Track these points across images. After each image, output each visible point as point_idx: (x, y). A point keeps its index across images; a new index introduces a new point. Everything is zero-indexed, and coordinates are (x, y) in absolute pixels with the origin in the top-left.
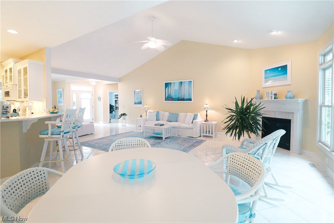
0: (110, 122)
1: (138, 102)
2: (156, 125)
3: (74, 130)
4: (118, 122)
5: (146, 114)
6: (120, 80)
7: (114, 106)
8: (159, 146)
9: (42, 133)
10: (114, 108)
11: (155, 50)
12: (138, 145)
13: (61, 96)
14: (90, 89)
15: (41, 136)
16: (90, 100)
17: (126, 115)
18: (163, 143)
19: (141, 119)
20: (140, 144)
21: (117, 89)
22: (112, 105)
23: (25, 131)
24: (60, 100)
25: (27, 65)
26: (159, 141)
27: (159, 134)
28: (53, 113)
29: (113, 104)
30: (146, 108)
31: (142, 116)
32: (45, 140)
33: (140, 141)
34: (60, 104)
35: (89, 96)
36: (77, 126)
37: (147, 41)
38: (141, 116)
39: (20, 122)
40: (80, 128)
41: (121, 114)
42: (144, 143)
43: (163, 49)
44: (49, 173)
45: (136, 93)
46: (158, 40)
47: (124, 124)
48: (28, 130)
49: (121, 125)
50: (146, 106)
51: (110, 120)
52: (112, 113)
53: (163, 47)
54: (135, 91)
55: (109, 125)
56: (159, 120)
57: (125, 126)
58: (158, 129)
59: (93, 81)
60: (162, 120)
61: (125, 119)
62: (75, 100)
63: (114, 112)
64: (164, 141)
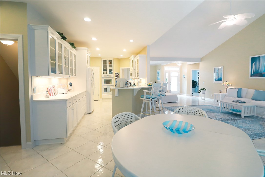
0: (192, 95)
1: (218, 79)
2: (234, 101)
3: (160, 97)
4: (198, 96)
5: (226, 91)
6: (201, 60)
7: (197, 82)
8: (234, 122)
9: (141, 97)
10: (197, 83)
11: (235, 26)
12: (197, 114)
13: (159, 75)
14: (178, 69)
15: (141, 98)
16: (177, 77)
17: (206, 90)
18: (241, 121)
19: (219, 95)
20: (199, 114)
21: (199, 68)
22: (196, 82)
23: (135, 95)
24: (159, 78)
25: (138, 58)
26: (236, 118)
27: (237, 111)
28: (149, 85)
29: (197, 80)
30: (226, 85)
31: (222, 91)
32: (143, 101)
33: (199, 111)
34: (159, 80)
35: (177, 74)
36: (161, 95)
37: (225, 20)
38: (220, 92)
39: (133, 90)
40: (164, 96)
41: (201, 89)
42: (202, 113)
43: (246, 22)
44: (135, 117)
45: (216, 70)
46: (236, 16)
47: (203, 98)
48: (136, 94)
49: (201, 98)
50: (226, 82)
51: (192, 93)
52: (195, 88)
53: (246, 21)
54: (215, 68)
55: (191, 97)
56: (241, 97)
57: (205, 99)
58: (237, 106)
59: (179, 63)
60: (245, 97)
61: (204, 94)
62: (167, 77)
63: (197, 87)
64: (243, 119)
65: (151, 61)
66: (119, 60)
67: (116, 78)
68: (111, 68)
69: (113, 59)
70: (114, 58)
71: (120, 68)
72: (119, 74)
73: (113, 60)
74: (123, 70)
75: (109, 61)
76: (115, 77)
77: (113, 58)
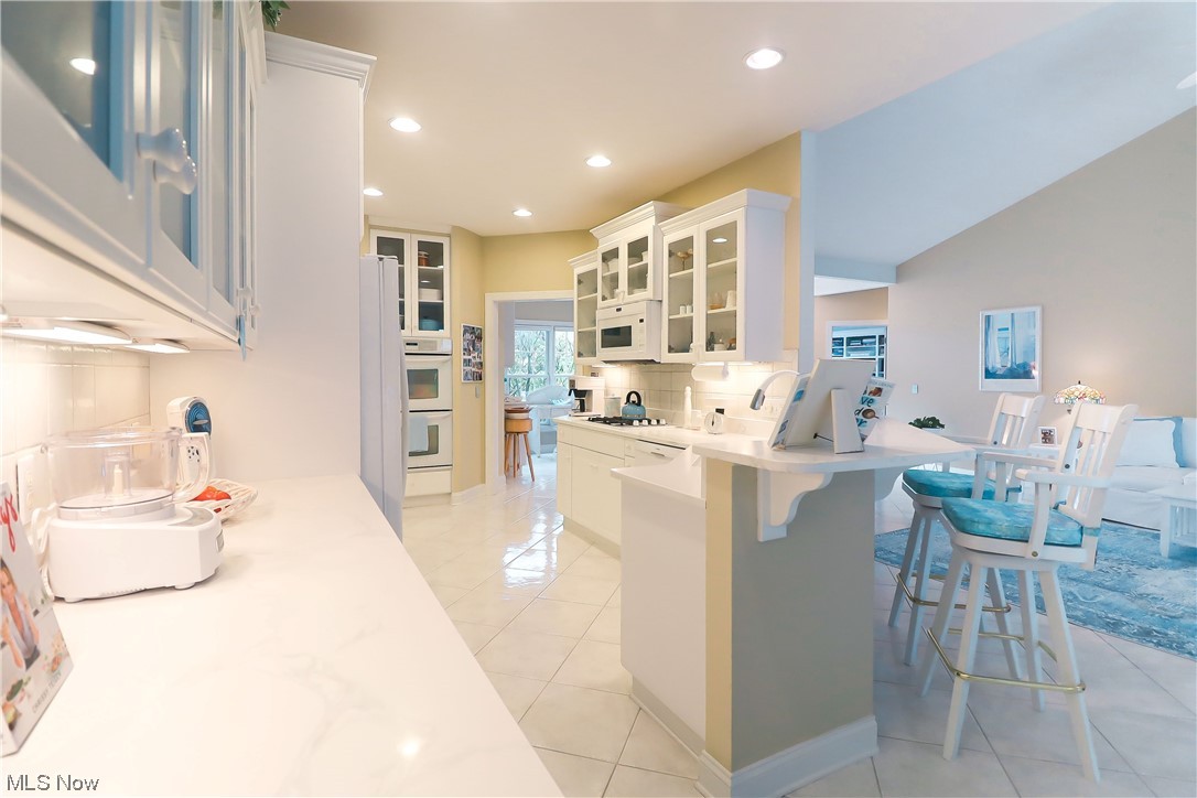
17: (940, 425)
25: (734, 216)
45: (995, 326)
54: (987, 317)
65: (818, 280)
66: (484, 245)
67: (467, 357)
68: (431, 296)
69: (449, 236)
70: (454, 227)
71: (491, 298)
72: (480, 338)
73: (445, 241)
74: (503, 307)
75: (422, 245)
76: (460, 356)
77: (447, 230)
